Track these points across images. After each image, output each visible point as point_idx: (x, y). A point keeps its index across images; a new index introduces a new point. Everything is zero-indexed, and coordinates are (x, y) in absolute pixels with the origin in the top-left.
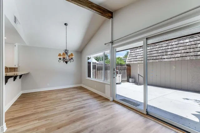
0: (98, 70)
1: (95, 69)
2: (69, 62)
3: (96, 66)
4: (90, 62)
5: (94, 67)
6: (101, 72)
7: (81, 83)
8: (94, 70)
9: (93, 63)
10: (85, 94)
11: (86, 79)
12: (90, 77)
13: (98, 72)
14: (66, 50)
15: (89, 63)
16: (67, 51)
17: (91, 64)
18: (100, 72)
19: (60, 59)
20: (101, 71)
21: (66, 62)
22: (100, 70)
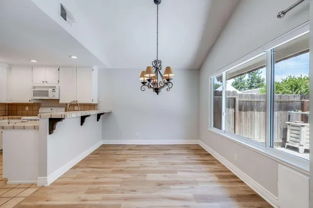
0: (240, 110)
1: (234, 107)
2: (163, 91)
3: (237, 100)
4: (221, 91)
5: (232, 103)
6: (251, 116)
7: (198, 136)
8: (231, 110)
9: (228, 93)
10: (204, 172)
11: (210, 131)
12: (220, 128)
13: (240, 115)
14: (156, 61)
15: (218, 94)
16: (158, 65)
17: (221, 95)
18: (246, 115)
19: (144, 83)
20: (249, 113)
21: (157, 90)
22: (246, 110)
